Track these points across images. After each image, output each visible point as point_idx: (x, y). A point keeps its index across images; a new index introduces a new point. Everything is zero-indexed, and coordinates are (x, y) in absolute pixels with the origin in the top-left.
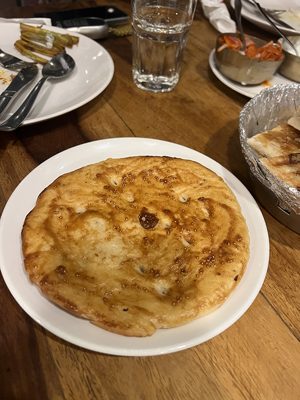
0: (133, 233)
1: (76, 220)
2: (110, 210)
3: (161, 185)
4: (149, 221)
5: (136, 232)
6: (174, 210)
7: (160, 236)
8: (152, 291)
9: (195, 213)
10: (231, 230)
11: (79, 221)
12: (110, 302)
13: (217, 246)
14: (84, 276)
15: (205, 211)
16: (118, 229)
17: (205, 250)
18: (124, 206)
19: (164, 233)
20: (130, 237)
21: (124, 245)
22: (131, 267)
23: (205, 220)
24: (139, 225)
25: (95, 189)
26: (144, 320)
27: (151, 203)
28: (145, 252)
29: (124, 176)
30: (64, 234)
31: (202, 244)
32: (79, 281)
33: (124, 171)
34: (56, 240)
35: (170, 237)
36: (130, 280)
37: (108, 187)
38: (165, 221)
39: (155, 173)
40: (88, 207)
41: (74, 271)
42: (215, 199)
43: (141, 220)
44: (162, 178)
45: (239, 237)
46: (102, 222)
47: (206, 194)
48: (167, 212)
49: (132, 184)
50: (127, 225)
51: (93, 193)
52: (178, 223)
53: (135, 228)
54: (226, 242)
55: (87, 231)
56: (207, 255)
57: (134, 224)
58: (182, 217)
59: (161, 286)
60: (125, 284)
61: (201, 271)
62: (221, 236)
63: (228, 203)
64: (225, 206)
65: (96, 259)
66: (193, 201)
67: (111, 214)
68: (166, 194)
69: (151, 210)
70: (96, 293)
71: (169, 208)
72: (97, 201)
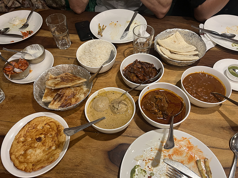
0: (39, 145)
1: (25, 155)
2: (29, 146)
3: (34, 130)
4: (39, 139)
5: (39, 144)
6: (42, 132)
7: (44, 140)
8: (53, 150)
9: (47, 129)
10: (56, 125)
11: (26, 155)
12: (48, 159)
13: (56, 131)
14: (38, 161)
15: (48, 126)
16: (35, 148)
17: (55, 134)
18: (31, 142)
19: (45, 139)
20: (39, 147)
21: (40, 149)
22: (45, 151)
23: (50, 128)
24: (38, 143)
25: (21, 146)
26: (56, 155)
27: (36, 136)
28: (45, 146)
29: (23, 136)
30: (26, 160)
31: (54, 133)
32: (39, 163)
33: (22, 135)
34: (26, 162)
35: (47, 138)
36: (47, 153)
37: (23, 142)
38: (43, 136)
39: (30, 129)
40: (24, 150)
41: (36, 163)
42: (48, 122)
43: (38, 141)
44: (32, 128)
45: (59, 125)
46: (30, 150)
47: (45, 123)
48: (41, 134)
49: (27, 136)
50: (36, 145)
51: (21, 147)
52: (45, 134)
53: (38, 144)
54: (57, 129)
55: (30, 155)
56: (56, 134)
57: (37, 143)
58: (45, 132)
59: (53, 148)
60: (47, 154)
61: (58, 138)
62: (55, 128)
63: (51, 121)
64: (51, 122)
65: (37, 157)
66: (44, 126)
67: (30, 147)
68: (37, 131)
69: (38, 137)
70: (44, 161)
71: (41, 133)
72: (24, 147)
